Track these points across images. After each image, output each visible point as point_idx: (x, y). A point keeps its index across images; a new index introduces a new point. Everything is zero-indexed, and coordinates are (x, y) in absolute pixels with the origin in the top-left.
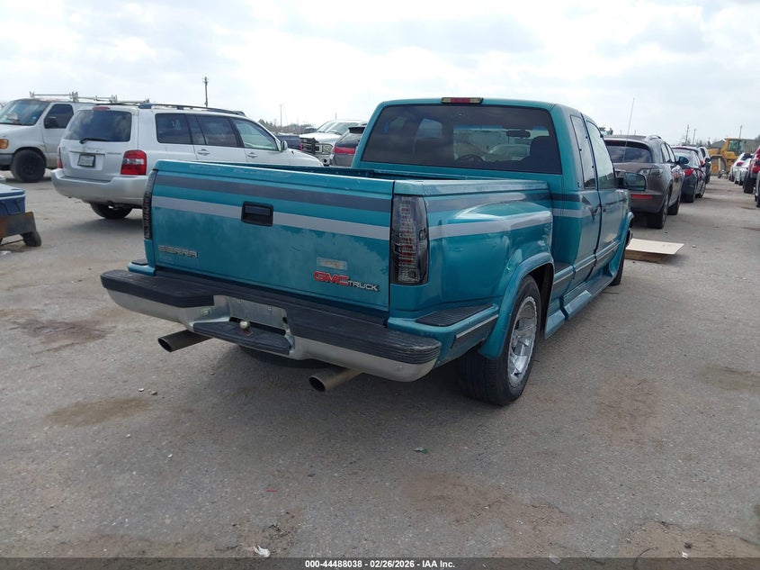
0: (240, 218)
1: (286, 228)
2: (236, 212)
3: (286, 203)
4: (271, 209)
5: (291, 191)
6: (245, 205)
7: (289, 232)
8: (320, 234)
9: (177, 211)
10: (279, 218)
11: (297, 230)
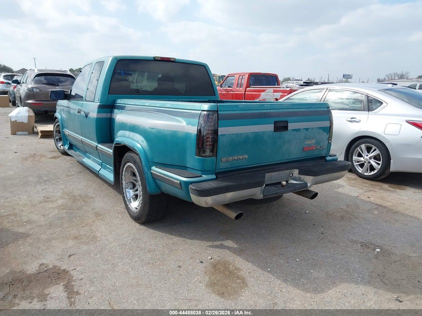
0: (273, 130)
1: (294, 130)
2: (271, 127)
3: (294, 118)
4: (287, 122)
5: (294, 112)
6: (275, 123)
7: (295, 132)
8: (307, 129)
9: (237, 134)
10: (291, 126)
11: (298, 130)
